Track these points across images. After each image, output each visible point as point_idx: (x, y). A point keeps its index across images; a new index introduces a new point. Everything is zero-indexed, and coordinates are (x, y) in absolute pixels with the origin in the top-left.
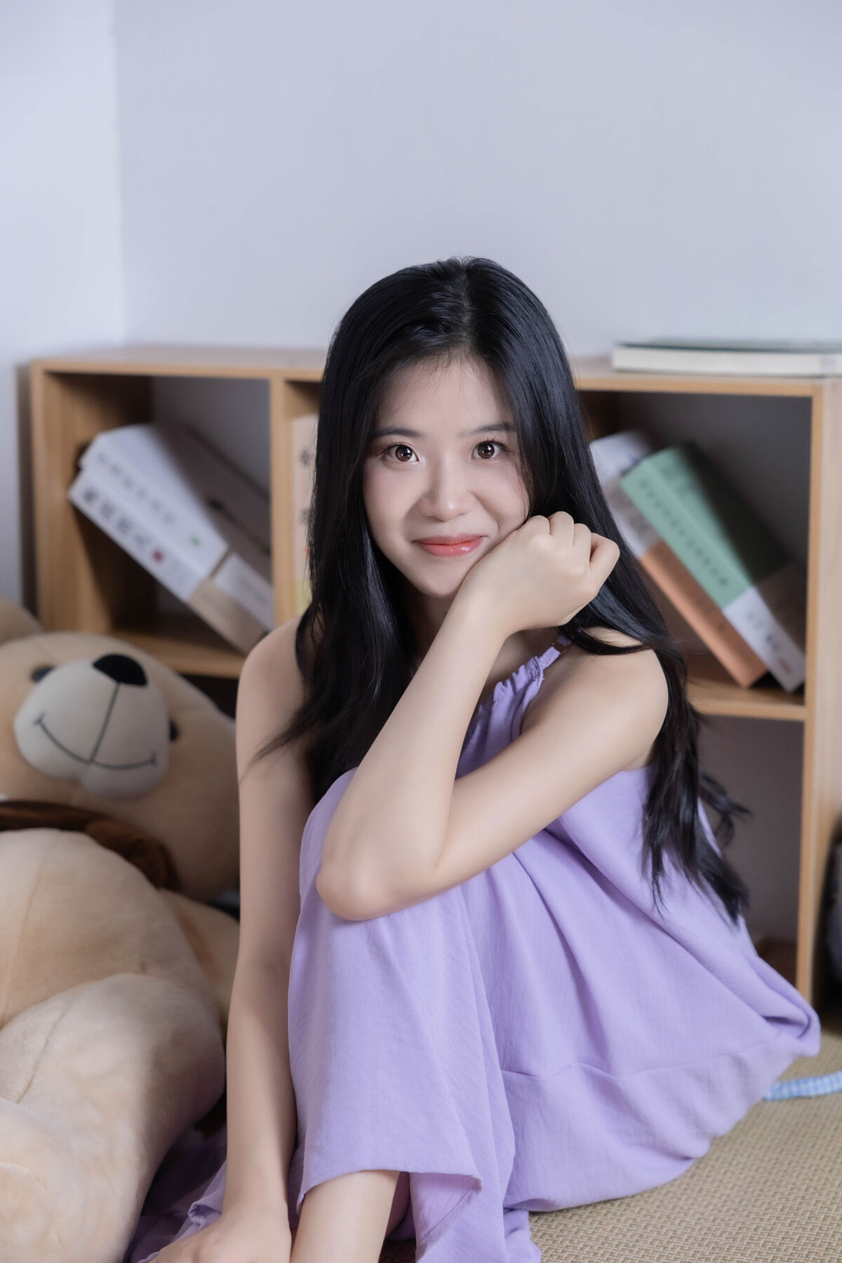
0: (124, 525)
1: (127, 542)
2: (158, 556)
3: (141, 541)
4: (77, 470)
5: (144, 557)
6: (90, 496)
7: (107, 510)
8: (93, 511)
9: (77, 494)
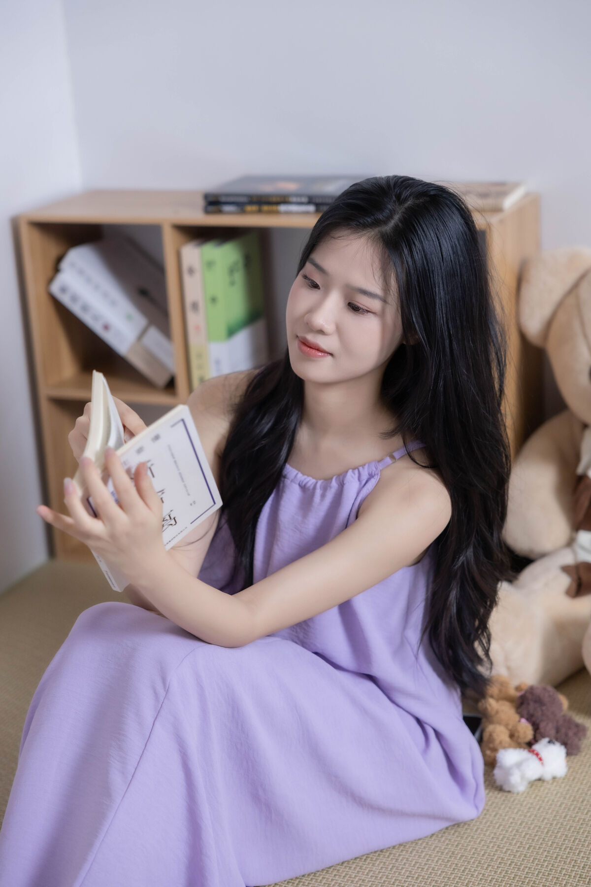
0: (85, 308)
1: (87, 319)
2: (106, 327)
3: (96, 318)
4: (56, 270)
5: (97, 327)
6: (63, 290)
7: (74, 298)
8: (65, 300)
9: (55, 288)
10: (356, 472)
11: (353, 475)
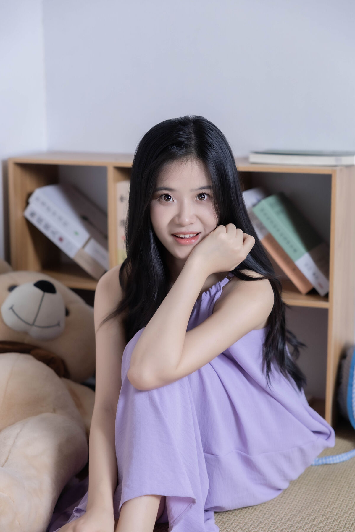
0: (47, 226)
1: (48, 234)
2: (61, 239)
3: (54, 233)
4: (27, 204)
5: (55, 240)
6: (33, 214)
7: (40, 220)
8: (34, 221)
9: (27, 214)
10: (208, 292)
11: (206, 294)
